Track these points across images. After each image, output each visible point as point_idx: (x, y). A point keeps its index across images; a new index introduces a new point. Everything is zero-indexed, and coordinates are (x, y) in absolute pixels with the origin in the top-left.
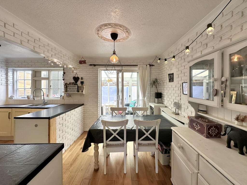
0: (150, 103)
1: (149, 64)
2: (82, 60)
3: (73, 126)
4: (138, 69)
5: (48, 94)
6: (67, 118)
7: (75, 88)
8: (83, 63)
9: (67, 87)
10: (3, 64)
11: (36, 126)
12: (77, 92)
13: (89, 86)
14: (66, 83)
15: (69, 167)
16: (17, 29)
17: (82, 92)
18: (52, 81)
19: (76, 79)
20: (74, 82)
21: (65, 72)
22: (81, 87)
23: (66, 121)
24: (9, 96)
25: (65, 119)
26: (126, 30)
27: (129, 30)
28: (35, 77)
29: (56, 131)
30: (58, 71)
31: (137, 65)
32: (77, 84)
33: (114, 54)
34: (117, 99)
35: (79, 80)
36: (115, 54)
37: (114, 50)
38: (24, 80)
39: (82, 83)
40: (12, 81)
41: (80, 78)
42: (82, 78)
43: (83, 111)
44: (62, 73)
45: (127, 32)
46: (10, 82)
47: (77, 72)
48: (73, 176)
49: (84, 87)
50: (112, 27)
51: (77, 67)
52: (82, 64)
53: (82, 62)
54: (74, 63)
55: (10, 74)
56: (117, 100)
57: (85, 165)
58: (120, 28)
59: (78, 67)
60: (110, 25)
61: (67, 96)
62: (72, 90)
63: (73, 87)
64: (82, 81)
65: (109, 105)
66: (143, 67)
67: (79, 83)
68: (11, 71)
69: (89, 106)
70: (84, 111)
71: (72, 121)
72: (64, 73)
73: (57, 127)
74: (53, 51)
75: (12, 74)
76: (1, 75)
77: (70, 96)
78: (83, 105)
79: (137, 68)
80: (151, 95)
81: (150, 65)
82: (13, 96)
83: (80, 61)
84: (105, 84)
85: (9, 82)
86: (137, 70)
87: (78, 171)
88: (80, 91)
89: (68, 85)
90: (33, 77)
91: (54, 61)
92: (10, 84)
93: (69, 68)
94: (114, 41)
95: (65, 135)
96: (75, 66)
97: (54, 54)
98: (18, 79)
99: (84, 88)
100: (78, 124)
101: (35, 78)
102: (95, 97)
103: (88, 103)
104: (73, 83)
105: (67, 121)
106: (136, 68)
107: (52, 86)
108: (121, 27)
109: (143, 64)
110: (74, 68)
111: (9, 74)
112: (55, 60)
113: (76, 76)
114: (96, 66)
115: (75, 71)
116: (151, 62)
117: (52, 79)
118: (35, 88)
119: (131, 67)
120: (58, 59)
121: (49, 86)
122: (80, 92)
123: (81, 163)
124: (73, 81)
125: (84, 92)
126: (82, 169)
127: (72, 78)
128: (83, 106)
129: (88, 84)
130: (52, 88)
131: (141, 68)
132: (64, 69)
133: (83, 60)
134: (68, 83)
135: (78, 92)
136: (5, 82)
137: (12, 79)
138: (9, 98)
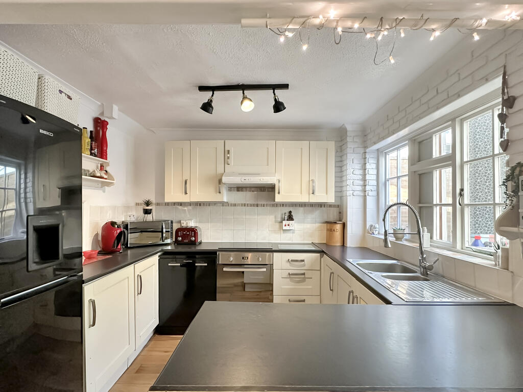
10: (356, 142)
18: (465, 166)
28: (419, 160)
38: (396, 179)
55: (371, 166)
68: (372, 156)
75: (374, 166)
76: (352, 170)
82: (375, 228)
85: (368, 188)
90: (414, 165)
92: (370, 193)
98: (388, 177)
101: (417, 167)
107: (465, 192)
111: (368, 166)
118: (420, 203)
121: (456, 194)
130: (466, 202)
136: (360, 188)
137: (374, 177)
138: (367, 231)
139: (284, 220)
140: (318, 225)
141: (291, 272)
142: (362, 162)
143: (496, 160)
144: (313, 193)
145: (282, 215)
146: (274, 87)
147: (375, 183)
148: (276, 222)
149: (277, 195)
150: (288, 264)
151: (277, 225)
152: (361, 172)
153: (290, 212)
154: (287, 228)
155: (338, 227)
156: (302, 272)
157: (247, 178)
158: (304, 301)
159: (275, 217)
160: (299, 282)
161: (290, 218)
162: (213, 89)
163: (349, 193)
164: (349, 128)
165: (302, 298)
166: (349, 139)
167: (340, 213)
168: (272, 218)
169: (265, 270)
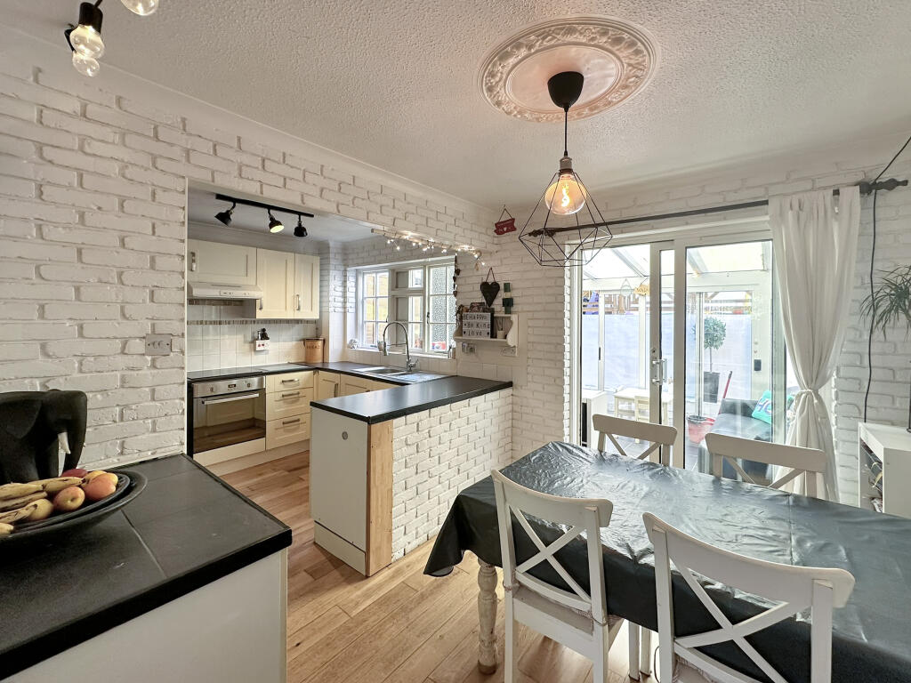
0: (861, 425)
1: (860, 177)
2: (502, 220)
3: (462, 457)
4: (769, 222)
5: (422, 339)
6: (438, 428)
7: (484, 321)
8: (505, 229)
9: (461, 318)
10: (338, 259)
11: (345, 436)
12: (489, 339)
13: (530, 315)
14: (462, 306)
15: (412, 601)
16: (292, 167)
17: (505, 337)
18: (431, 298)
19: (490, 290)
20: (484, 301)
21: (460, 267)
22: (503, 318)
23: (430, 436)
24: (348, 342)
25: (429, 432)
26: (605, 33)
27: (625, 28)
28: (397, 287)
29: (390, 465)
30: (446, 266)
31: (766, 203)
32: (492, 307)
33: (563, 171)
34: (653, 375)
35: (499, 295)
36: (569, 171)
37: (566, 153)
38: (377, 298)
39: (508, 303)
40: (354, 301)
41: (502, 287)
42: (507, 288)
43: (510, 408)
44: (451, 270)
45: (618, 41)
46: (350, 305)
47: (491, 264)
48: (408, 645)
49: (514, 317)
50: (530, 49)
51: (491, 248)
52: (503, 233)
53: (504, 227)
54: (481, 233)
55: (351, 283)
56: (652, 383)
57: (459, 623)
58: (570, 38)
59: (496, 248)
60: (518, 47)
61: (463, 350)
62: (475, 329)
63: (478, 321)
64: (508, 295)
65: (636, 397)
66: (806, 206)
67: (498, 304)
68: (352, 274)
69: (530, 391)
70: (513, 411)
71: (457, 441)
72: (457, 272)
73: (397, 454)
74: (398, 204)
75: (354, 284)
77: (472, 350)
78: (509, 385)
79: (767, 218)
80: (876, 374)
81: (869, 188)
82: (355, 342)
83: (496, 225)
84: (632, 305)
85: (347, 305)
86: (768, 226)
87: (428, 636)
88: (500, 333)
89: (467, 311)
90: (393, 290)
91: (405, 237)
92: (351, 309)
93: (461, 252)
94: (566, 110)
95: (427, 485)
96: (481, 246)
97: (399, 215)
98: (365, 296)
99: (512, 322)
100: (484, 456)
101: (396, 293)
102: (551, 360)
103: (528, 382)
104: (482, 304)
105: (435, 439)
106: (760, 219)
107: (431, 315)
108: (571, 31)
109: (813, 189)
110: (477, 251)
111: (348, 284)
112: (409, 235)
113: (491, 280)
114: (558, 234)
115: (483, 264)
116: (872, 165)
117: (431, 293)
118: (396, 320)
119: (725, 219)
120: (416, 231)
121: (425, 315)
122: (499, 339)
123: (450, 606)
124: (479, 298)
125: (512, 340)
126: (442, 633)
127: (478, 287)
128: (508, 391)
129: (526, 308)
130: (431, 321)
131: (790, 215)
132: (456, 261)
133: (505, 218)
134: (467, 303)
135: (492, 337)
136: (340, 305)
137: (353, 295)
138: (348, 346)
139: (257, 339)
140: (294, 343)
141: (284, 393)
142: (342, 279)
143: (448, 297)
144: (299, 309)
145: (254, 333)
146: (300, 214)
147: (354, 300)
148: (245, 342)
149: (258, 310)
150: (282, 385)
151: (247, 346)
152: (341, 289)
153: (264, 330)
154: (262, 348)
155: (320, 343)
156: (296, 391)
157: (228, 291)
158: (298, 420)
159: (245, 336)
160: (293, 402)
161: (264, 336)
162: (235, 201)
163: (331, 309)
164: (331, 244)
165: (296, 418)
166: (331, 256)
167: (317, 329)
168: (240, 337)
169: (257, 395)
